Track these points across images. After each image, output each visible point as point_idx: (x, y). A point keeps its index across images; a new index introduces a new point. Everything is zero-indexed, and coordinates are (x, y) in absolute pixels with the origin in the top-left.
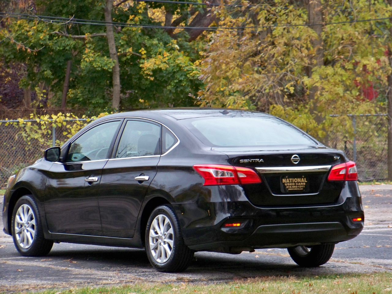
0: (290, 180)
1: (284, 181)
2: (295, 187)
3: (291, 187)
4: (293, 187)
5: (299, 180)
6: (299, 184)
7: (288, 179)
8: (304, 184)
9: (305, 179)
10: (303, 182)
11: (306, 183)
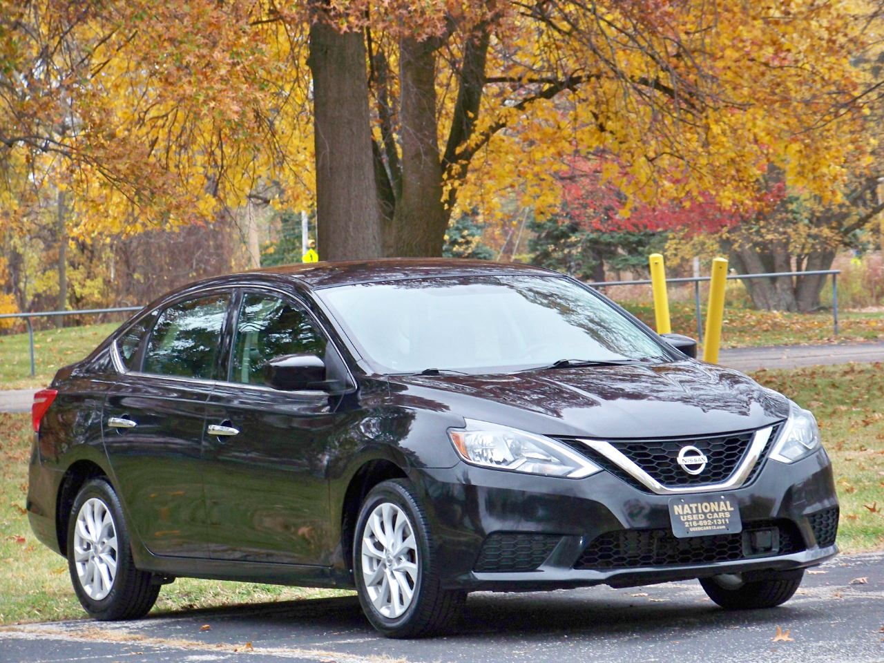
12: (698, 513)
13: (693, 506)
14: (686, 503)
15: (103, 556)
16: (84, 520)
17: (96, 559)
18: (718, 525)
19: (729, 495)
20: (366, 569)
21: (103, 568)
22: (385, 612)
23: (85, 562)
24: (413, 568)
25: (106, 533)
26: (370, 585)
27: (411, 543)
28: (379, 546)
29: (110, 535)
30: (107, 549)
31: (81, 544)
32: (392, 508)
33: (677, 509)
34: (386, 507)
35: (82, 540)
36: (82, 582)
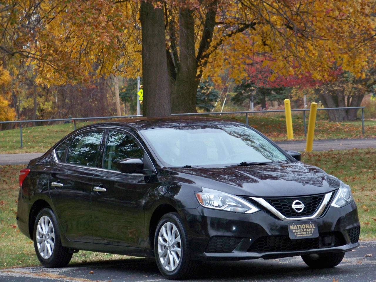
12: (300, 229)
13: (298, 226)
14: (295, 225)
15: (48, 240)
16: (41, 225)
17: (46, 242)
18: (308, 234)
19: (314, 221)
20: (160, 250)
21: (48, 246)
22: (167, 268)
23: (41, 243)
24: (179, 250)
25: (50, 231)
26: (161, 257)
27: (179, 239)
28: (165, 240)
29: (52, 232)
30: (50, 238)
31: (39, 235)
32: (171, 224)
33: (292, 227)
34: (168, 224)
35: (40, 233)
36: (40, 251)
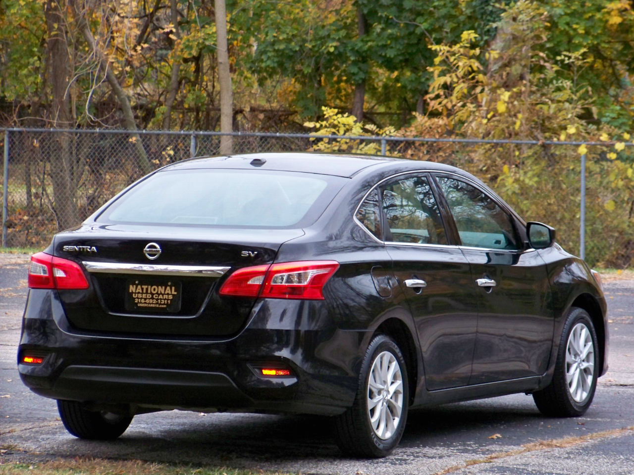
0: (142, 289)
1: (132, 288)
2: (151, 301)
3: (143, 301)
4: (147, 301)
5: (161, 289)
6: (161, 297)
7: (139, 287)
8: (171, 297)
9: (173, 288)
10: (168, 293)
11: (174, 295)
